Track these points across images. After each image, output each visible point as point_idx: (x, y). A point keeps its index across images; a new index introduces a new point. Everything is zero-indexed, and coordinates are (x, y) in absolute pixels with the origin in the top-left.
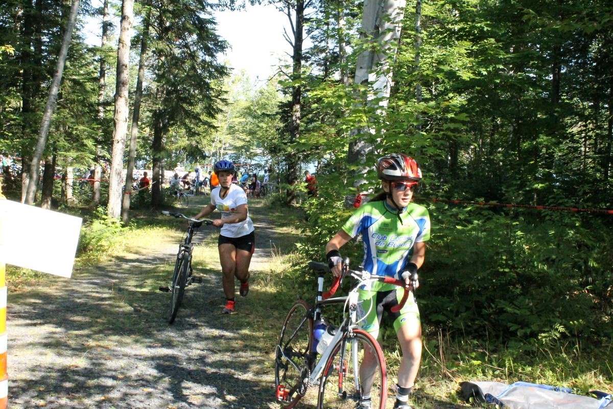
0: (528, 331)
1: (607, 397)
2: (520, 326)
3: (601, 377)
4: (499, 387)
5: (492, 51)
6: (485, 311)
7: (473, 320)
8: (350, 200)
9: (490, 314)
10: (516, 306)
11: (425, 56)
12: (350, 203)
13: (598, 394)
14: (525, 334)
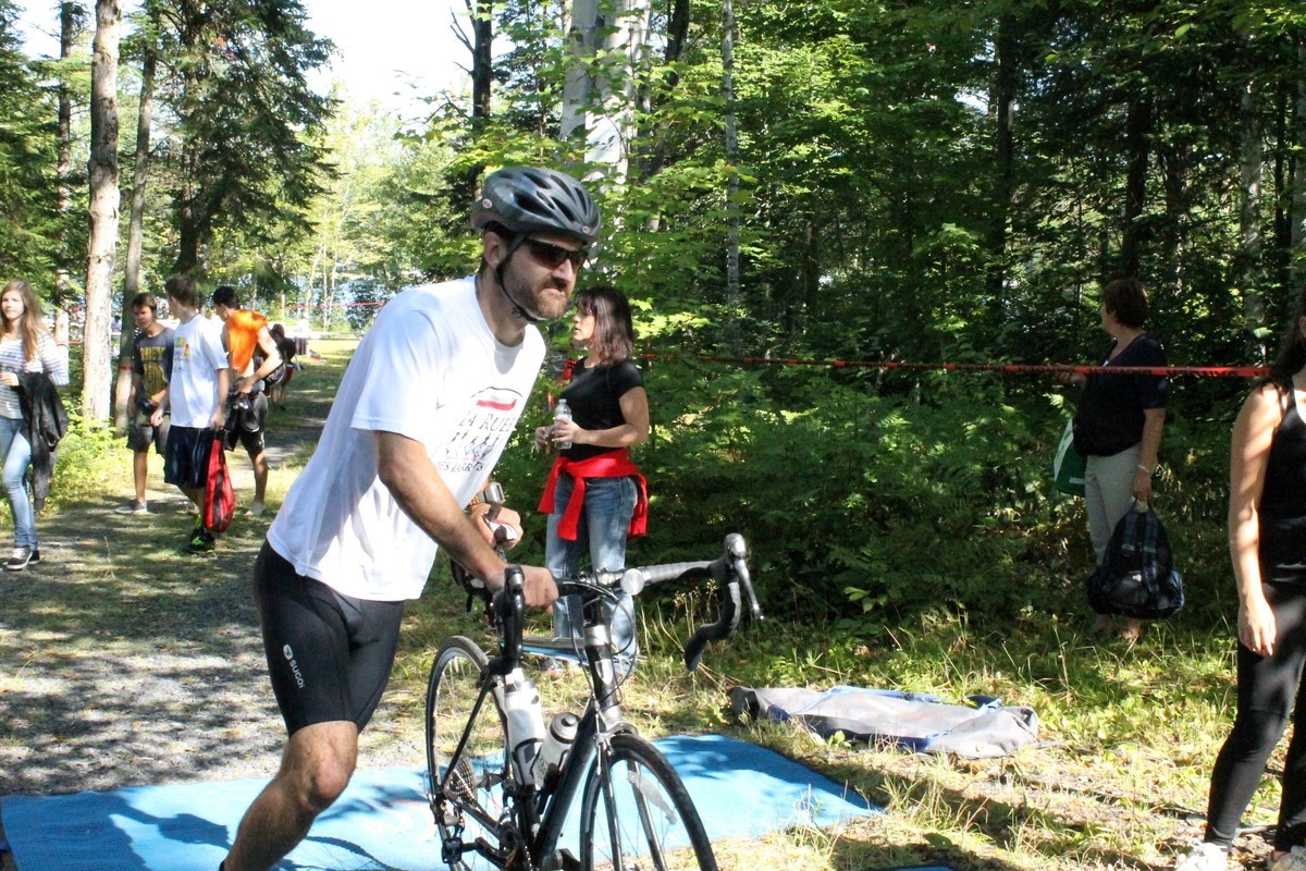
0: (882, 601)
1: (992, 704)
2: (867, 593)
3: (999, 674)
4: (803, 698)
5: (847, 59)
6: (805, 569)
7: (787, 586)
8: (557, 364)
9: (821, 575)
10: (863, 555)
11: (747, 67)
12: (557, 369)
13: (979, 700)
14: (877, 607)
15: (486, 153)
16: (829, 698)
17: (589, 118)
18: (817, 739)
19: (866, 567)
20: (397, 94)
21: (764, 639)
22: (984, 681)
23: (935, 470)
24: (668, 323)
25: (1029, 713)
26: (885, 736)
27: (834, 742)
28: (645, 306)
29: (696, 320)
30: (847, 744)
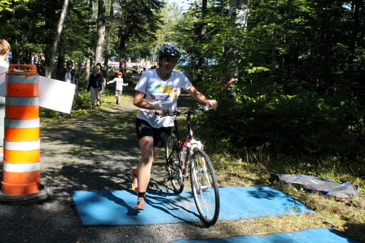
0: (315, 151)
1: (346, 183)
2: (311, 148)
3: (348, 174)
4: (291, 178)
6: (293, 141)
7: (288, 145)
8: (224, 79)
9: (297, 143)
12: (225, 81)
13: (343, 182)
14: (313, 153)
15: (208, 20)
16: (299, 178)
17: (237, 10)
18: (296, 190)
19: (310, 141)
20: (183, 2)
21: (281, 160)
22: (344, 176)
23: (332, 114)
24: (257, 69)
25: (357, 186)
26: (315, 190)
27: (300, 191)
28: (251, 64)
29: (265, 69)
30: (304, 192)
